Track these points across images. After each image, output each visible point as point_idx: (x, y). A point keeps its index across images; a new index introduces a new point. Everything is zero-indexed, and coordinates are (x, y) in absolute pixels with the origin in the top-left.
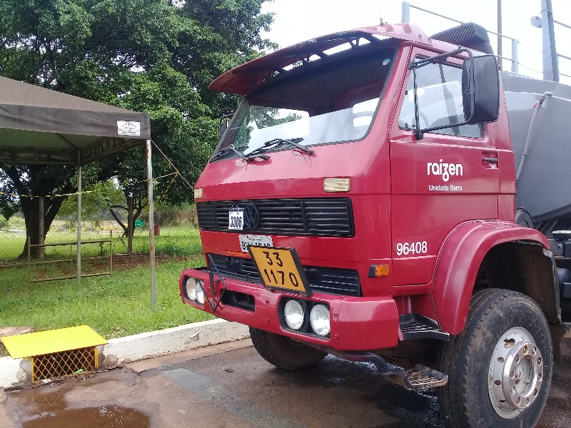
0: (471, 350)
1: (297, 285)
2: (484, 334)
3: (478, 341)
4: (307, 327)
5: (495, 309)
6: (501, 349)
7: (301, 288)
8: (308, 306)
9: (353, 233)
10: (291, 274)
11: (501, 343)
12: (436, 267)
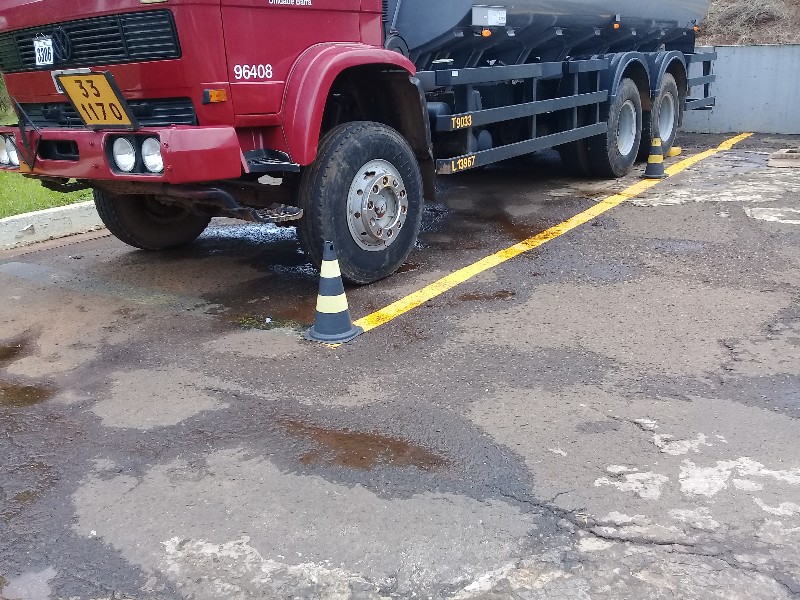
0: (325, 181)
1: (120, 118)
2: (339, 165)
3: (333, 172)
4: (140, 166)
5: (352, 139)
6: (360, 182)
7: (126, 121)
8: (138, 141)
9: (179, 54)
10: (111, 105)
11: (360, 176)
12: (284, 95)
